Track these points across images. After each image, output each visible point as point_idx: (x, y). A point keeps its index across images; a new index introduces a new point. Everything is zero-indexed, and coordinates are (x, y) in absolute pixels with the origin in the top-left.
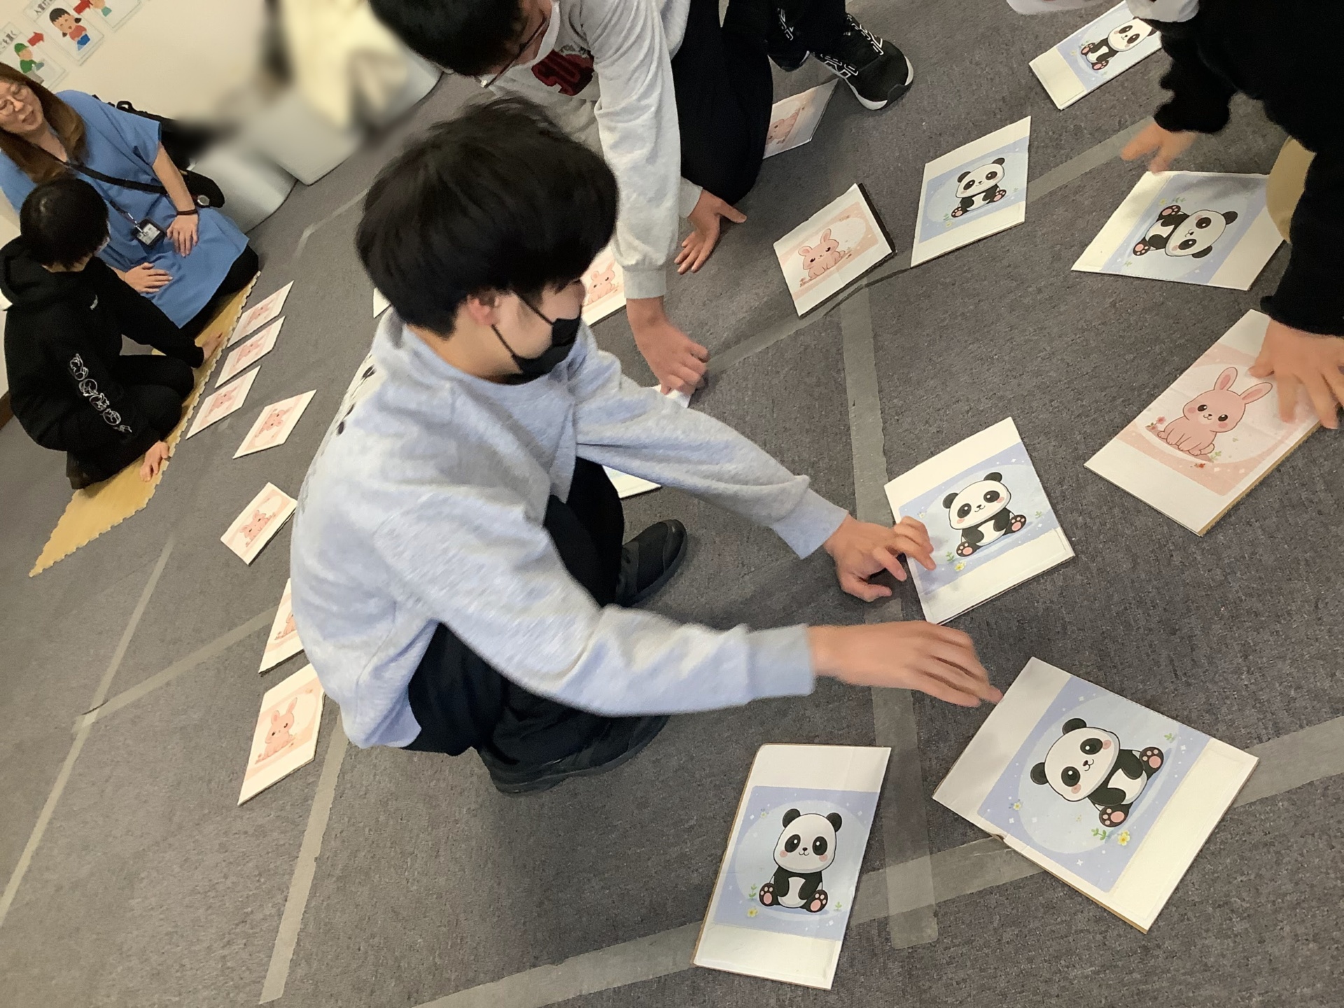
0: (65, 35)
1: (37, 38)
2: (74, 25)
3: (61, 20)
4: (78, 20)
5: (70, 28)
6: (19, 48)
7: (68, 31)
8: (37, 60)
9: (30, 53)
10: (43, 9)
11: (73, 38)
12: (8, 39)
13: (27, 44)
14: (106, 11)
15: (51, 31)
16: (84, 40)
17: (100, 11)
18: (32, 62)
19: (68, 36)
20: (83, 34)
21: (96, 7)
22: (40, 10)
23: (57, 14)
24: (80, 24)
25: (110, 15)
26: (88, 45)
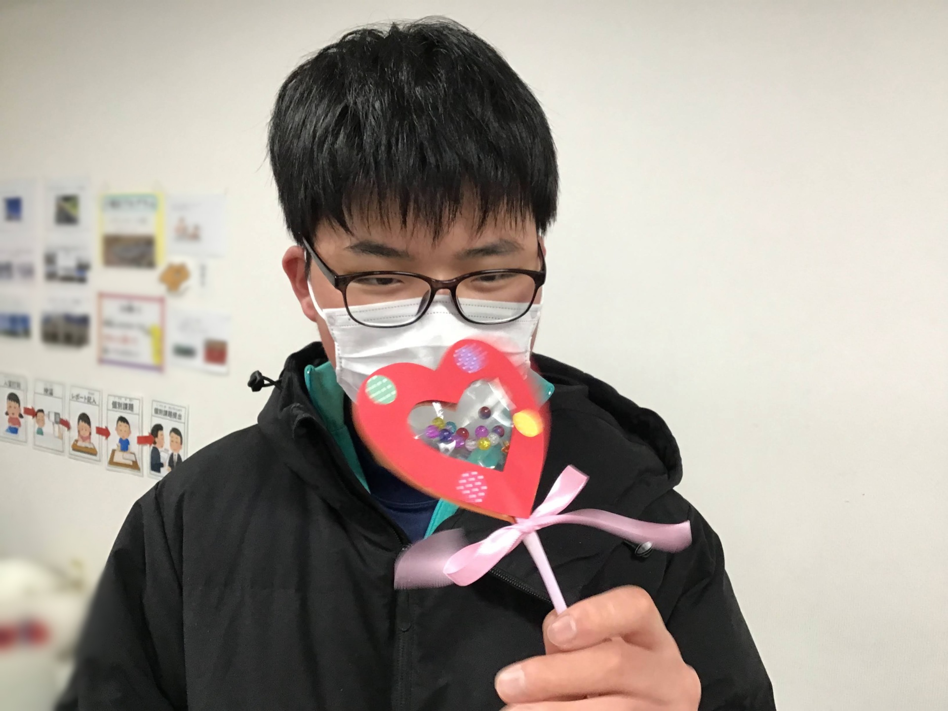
0: (7, 414)
2: (17, 416)
3: (13, 404)
4: (21, 416)
5: (13, 414)
7: (11, 415)
10: (10, 385)
14: (40, 432)
16: (14, 431)
17: (37, 426)
19: (7, 417)
20: (16, 426)
21: (38, 422)
23: (14, 398)
24: (22, 420)
25: (40, 436)
26: (13, 436)
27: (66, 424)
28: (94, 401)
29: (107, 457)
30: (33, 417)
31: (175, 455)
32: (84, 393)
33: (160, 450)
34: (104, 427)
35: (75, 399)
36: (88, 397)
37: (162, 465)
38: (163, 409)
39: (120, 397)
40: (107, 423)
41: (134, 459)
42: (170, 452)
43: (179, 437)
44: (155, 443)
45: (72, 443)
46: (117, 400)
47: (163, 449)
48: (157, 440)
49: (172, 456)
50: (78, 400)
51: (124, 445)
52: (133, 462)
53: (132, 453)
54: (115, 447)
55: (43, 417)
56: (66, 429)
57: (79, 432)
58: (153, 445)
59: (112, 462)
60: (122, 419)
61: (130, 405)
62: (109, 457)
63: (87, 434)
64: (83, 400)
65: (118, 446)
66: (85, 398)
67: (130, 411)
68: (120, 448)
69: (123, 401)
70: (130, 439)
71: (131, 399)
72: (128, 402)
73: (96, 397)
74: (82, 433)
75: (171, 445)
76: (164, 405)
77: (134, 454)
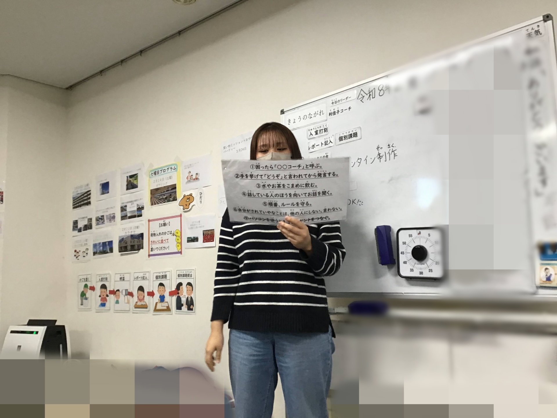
0: (100, 296)
1: (93, 288)
2: (105, 296)
3: (103, 290)
4: (107, 296)
6: (86, 286)
7: (102, 296)
8: (87, 296)
9: (87, 291)
10: (102, 280)
11: (101, 300)
12: (86, 280)
13: (89, 287)
14: (117, 302)
15: (98, 290)
16: (103, 305)
17: (116, 300)
18: (85, 295)
19: (100, 298)
20: (105, 302)
21: (116, 297)
22: (101, 280)
23: (104, 287)
24: (107, 298)
25: (117, 305)
26: (103, 308)
27: (131, 294)
28: (146, 278)
29: (153, 308)
30: (114, 295)
31: (189, 298)
32: (141, 275)
33: (181, 297)
34: (151, 291)
35: (136, 279)
36: (143, 277)
37: (182, 305)
38: (182, 273)
39: (159, 273)
40: (153, 289)
41: (168, 306)
42: (186, 297)
43: (191, 287)
44: (178, 293)
45: (134, 304)
46: (158, 275)
47: (183, 296)
48: (179, 292)
49: (188, 297)
50: (138, 279)
51: (162, 298)
52: (167, 307)
53: (166, 302)
54: (157, 301)
55: (119, 294)
56: (131, 297)
57: (138, 297)
58: (177, 295)
59: (156, 310)
60: (161, 285)
61: (165, 275)
62: (154, 308)
63: (143, 297)
64: (140, 279)
65: (159, 300)
66: (142, 278)
67: (165, 279)
68: (160, 301)
69: (161, 274)
70: (165, 295)
71: (165, 272)
72: (164, 274)
73: (147, 275)
74: (139, 298)
75: (187, 293)
76: (183, 271)
77: (167, 302)
